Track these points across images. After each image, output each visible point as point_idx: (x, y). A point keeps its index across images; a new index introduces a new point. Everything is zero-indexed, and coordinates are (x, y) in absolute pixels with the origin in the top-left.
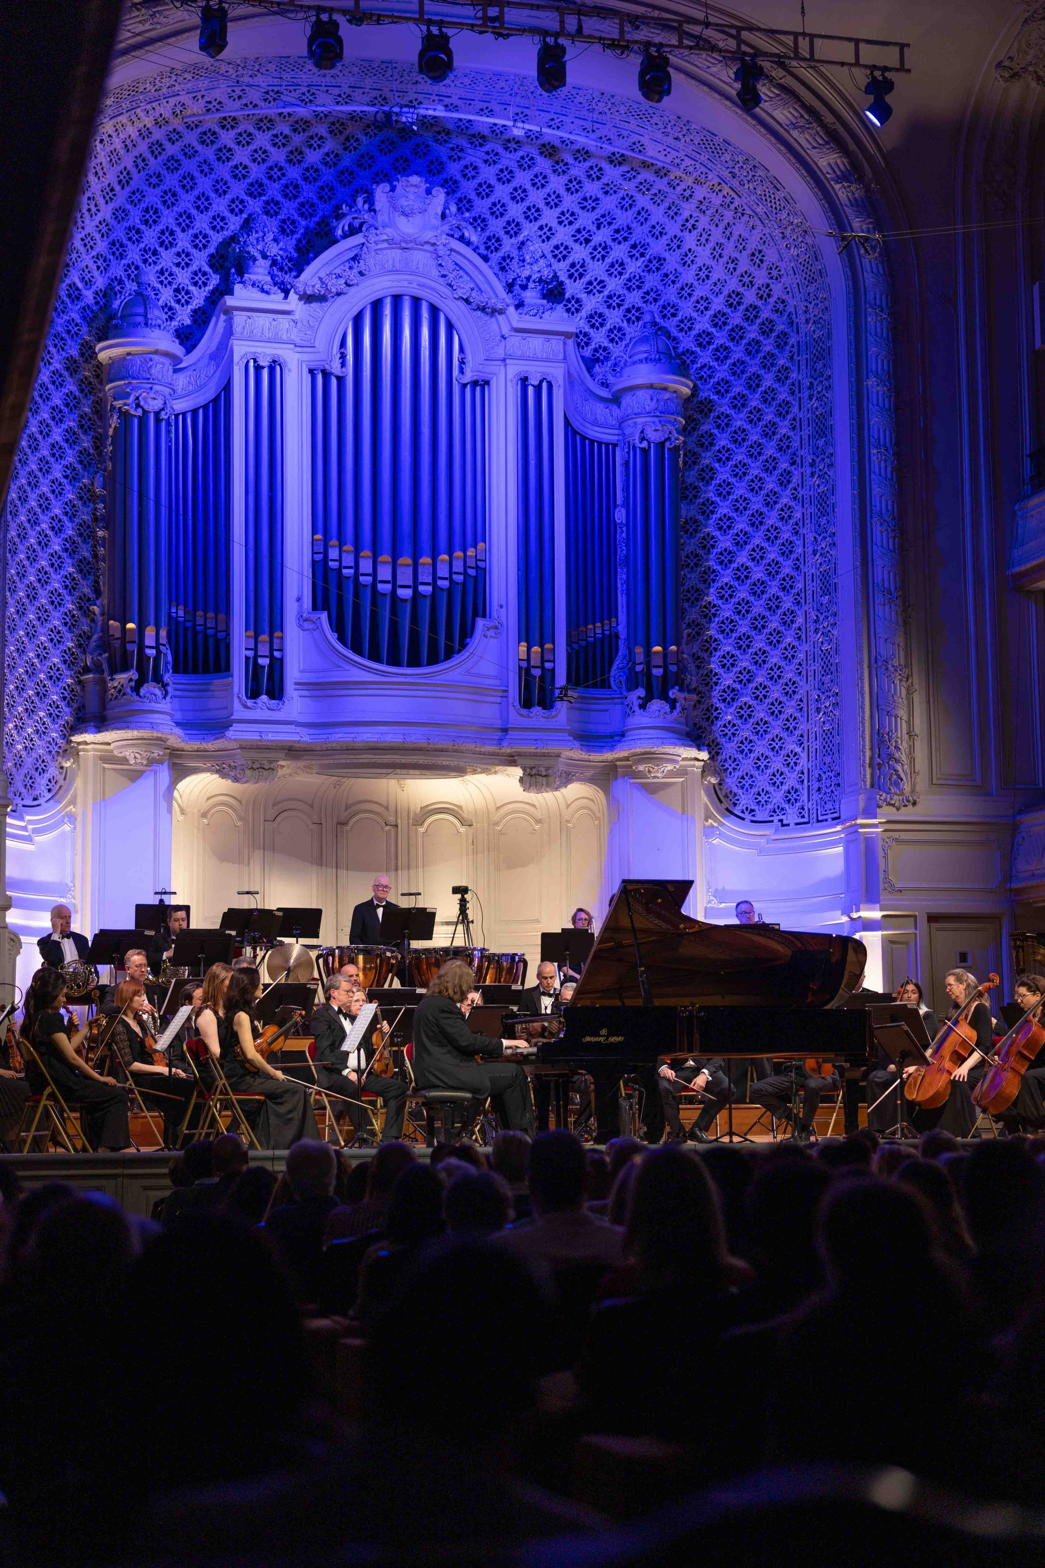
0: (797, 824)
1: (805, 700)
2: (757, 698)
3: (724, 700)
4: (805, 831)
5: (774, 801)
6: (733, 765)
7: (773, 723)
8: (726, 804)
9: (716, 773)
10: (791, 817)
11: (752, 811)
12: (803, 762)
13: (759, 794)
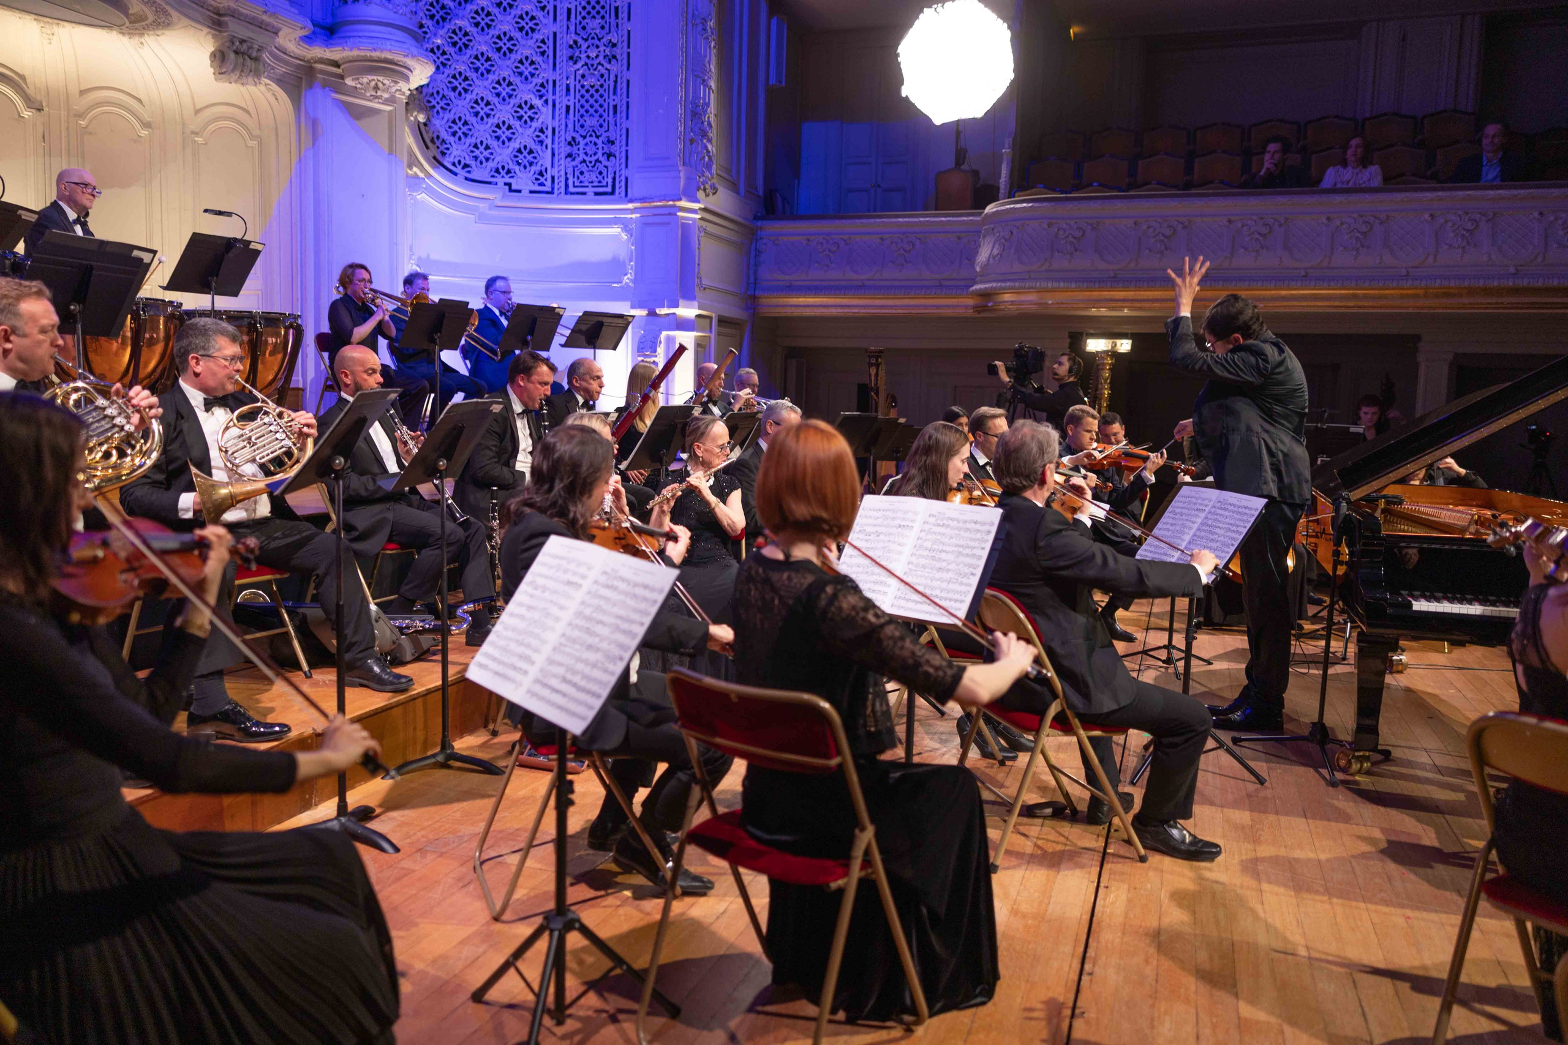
0: (531, 192)
1: (551, 43)
2: (477, 25)
3: (432, 17)
4: (550, 202)
5: (498, 159)
6: (442, 104)
7: (500, 62)
8: (433, 151)
9: (421, 110)
10: (524, 180)
11: (466, 166)
12: (545, 116)
13: (476, 146)
